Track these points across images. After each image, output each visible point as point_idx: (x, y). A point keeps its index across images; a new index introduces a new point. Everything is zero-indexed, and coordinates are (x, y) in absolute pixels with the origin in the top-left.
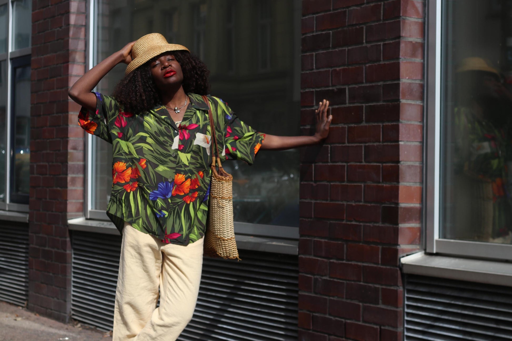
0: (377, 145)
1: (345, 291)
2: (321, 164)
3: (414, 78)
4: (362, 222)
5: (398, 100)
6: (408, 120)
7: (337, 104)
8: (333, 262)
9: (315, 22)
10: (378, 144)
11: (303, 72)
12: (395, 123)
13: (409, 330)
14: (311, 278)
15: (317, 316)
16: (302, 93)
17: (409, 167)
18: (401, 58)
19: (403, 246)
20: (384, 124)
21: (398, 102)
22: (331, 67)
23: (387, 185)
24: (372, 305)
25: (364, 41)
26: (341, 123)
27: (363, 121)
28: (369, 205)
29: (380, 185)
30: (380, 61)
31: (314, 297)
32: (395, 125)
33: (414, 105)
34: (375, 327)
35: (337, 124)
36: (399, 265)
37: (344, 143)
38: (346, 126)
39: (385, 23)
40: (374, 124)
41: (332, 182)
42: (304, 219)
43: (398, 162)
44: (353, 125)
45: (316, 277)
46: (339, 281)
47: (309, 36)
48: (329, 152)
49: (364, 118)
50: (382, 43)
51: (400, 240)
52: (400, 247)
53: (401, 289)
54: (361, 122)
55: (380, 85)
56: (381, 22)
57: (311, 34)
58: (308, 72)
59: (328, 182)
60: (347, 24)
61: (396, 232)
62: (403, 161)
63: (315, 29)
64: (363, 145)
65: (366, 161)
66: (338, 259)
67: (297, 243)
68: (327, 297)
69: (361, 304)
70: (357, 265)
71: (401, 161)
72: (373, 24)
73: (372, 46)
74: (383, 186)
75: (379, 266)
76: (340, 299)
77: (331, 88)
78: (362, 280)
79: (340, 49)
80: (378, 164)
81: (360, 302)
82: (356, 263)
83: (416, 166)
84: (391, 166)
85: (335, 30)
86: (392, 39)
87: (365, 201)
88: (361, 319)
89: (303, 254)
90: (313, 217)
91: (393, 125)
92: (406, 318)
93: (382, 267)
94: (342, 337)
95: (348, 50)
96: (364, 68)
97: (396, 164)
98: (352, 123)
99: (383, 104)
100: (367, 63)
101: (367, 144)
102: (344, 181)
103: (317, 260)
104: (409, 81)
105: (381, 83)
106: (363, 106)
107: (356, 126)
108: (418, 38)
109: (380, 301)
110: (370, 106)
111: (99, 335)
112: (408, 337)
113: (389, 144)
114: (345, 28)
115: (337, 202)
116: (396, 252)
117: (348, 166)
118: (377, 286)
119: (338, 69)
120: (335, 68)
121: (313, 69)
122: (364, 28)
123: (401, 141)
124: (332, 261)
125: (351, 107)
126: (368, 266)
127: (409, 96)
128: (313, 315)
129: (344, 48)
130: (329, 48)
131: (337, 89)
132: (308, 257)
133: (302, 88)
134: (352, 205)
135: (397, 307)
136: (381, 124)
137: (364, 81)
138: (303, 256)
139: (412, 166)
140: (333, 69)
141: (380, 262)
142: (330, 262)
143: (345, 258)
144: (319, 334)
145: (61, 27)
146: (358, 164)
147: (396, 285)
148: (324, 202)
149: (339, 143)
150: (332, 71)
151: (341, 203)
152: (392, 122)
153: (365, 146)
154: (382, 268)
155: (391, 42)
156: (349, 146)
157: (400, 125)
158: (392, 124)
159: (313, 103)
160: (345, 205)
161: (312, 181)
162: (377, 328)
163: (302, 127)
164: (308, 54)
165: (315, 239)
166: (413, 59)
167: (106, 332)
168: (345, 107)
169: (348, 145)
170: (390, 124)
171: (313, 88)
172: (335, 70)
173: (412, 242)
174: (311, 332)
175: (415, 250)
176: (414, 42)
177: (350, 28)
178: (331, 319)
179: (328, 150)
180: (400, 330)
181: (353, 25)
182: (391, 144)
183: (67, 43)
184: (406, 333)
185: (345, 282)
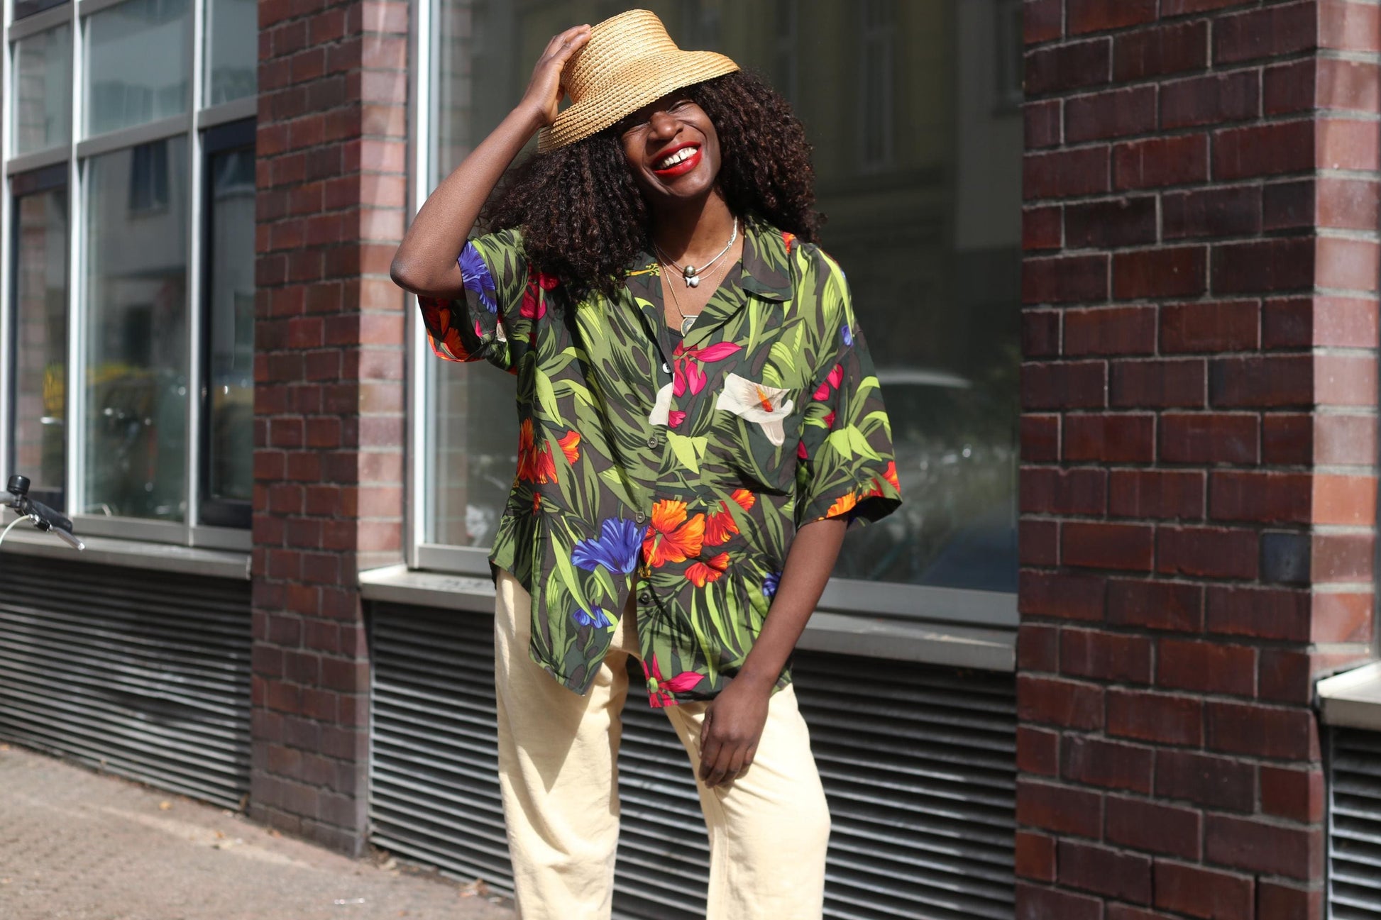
0: (1247, 361)
1: (1152, 776)
2: (1080, 413)
3: (1357, 168)
4: (1204, 578)
5: (1310, 230)
6: (1339, 287)
7: (1129, 244)
8: (1118, 693)
9: (1064, 12)
10: (1250, 355)
11: (1030, 154)
12: (1299, 296)
13: (1340, 887)
14: (1052, 736)
15: (1071, 847)
16: (1025, 214)
17: (1342, 420)
18: (1318, 109)
19: (1323, 647)
20: (1269, 299)
21: (1310, 236)
22: (1112, 139)
23: (1277, 473)
24: (1231, 816)
25: (1209, 63)
26: (1140, 297)
27: (1205, 290)
28: (1224, 530)
29: (1257, 472)
30: (1256, 118)
31: (1062, 790)
32: (1302, 301)
33: (1355, 243)
34: (1242, 877)
35: (1129, 300)
36: (1313, 701)
37: (1150, 354)
38: (1156, 306)
39: (1271, 10)
40: (1237, 300)
41: (1116, 464)
42: (1033, 571)
43: (1310, 406)
44: (1175, 303)
45: (1067, 733)
46: (1133, 745)
47: (1046, 52)
48: (1106, 378)
49: (1208, 281)
50: (1261, 69)
51: (1316, 630)
52: (1315, 649)
53: (1316, 771)
54: (1201, 292)
55: (1257, 188)
56: (1259, 8)
57: (1054, 46)
58: (1043, 153)
59: (1101, 464)
60: (1157, 15)
61: (1303, 607)
62: (1326, 404)
63: (1063, 31)
64: (1205, 358)
65: (1213, 406)
66: (1132, 684)
67: (1012, 637)
68: (1099, 792)
69: (1199, 812)
70: (1189, 702)
71: (1319, 404)
72: (1235, 14)
73: (1232, 76)
74: (1265, 475)
75: (1254, 704)
76: (1137, 798)
77: (1110, 199)
78: (1203, 744)
79: (1139, 86)
80: (1249, 413)
81: (1197, 805)
82: (1185, 696)
83: (1362, 419)
84: (1288, 418)
85: (1124, 34)
86: (1292, 56)
87: (1212, 520)
88: (1200, 855)
89: (1031, 669)
90: (1058, 563)
91: (1296, 300)
92: (1333, 853)
93: (1261, 706)
94: (1144, 906)
95: (1162, 88)
96: (1208, 139)
97: (1303, 414)
98: (1173, 297)
99: (1263, 243)
100: (1216, 126)
101: (1217, 357)
102: (1148, 464)
103: (1073, 686)
104: (1342, 175)
105: (1257, 183)
106: (1204, 249)
107: (1183, 304)
108: (1366, 52)
109: (1257, 805)
110: (1227, 248)
111: (447, 891)
112: (1339, 909)
113: (1282, 355)
114: (1153, 28)
115: (1128, 523)
116: (1303, 664)
117: (1160, 419)
118: (1248, 761)
119: (1130, 143)
120: (1124, 142)
121: (1057, 145)
122: (1210, 25)
123: (1318, 347)
124: (1114, 688)
125: (1169, 250)
126: (1221, 705)
127: (1340, 219)
128: (1059, 843)
129: (1149, 84)
130: (1104, 83)
131: (1128, 199)
132: (1044, 677)
133: (1026, 200)
134: (1173, 530)
135: (1307, 822)
136: (1259, 300)
137: (1209, 177)
138: (1031, 676)
139: (1350, 418)
140: (1116, 143)
141: (1256, 694)
142: (1110, 693)
143: (1152, 681)
144: (1077, 895)
145: (338, 40)
146: (1192, 413)
147: (1305, 759)
148: (1089, 521)
149: (1136, 354)
150: (1115, 149)
151: (1142, 524)
152: (1291, 293)
153: (1211, 363)
154: (1263, 710)
155: (1290, 63)
156: (1162, 363)
157: (1316, 301)
158: (1292, 297)
159: (1058, 241)
160: (1153, 531)
161: (1055, 461)
162: (1247, 882)
163: (1025, 311)
164: (1043, 102)
165: (1067, 627)
166: (1353, 113)
167: (465, 884)
168: (1151, 252)
169: (1160, 359)
170: (1285, 298)
171: (1058, 199)
172: (1125, 147)
173: (1349, 636)
174: (1052, 889)
175: (1357, 657)
176: (1354, 64)
177: (1167, 27)
178: (1112, 853)
179: (1102, 376)
180: (1315, 885)
181: (1176, 18)
182: (1290, 355)
183: (355, 85)
184: (1332, 897)
185: (1152, 748)
